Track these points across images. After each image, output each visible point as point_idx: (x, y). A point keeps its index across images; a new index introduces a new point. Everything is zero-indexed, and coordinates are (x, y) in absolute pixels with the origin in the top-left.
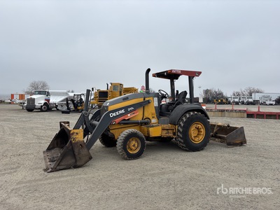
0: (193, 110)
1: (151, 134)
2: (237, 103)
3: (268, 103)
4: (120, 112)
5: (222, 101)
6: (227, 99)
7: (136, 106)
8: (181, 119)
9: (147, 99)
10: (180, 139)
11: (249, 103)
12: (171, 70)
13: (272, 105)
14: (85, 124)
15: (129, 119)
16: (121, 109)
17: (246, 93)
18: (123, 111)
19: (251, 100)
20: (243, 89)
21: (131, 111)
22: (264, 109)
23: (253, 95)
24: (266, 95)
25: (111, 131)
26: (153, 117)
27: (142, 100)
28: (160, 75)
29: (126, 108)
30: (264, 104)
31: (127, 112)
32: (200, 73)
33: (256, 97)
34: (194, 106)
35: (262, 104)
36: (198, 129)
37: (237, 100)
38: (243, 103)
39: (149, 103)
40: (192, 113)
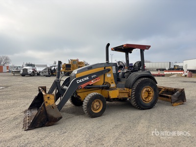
4: (85, 79)
18: (87, 78)
21: (94, 78)
25: (78, 94)
26: (112, 83)
27: (102, 69)
28: (117, 49)
32: (149, 47)
36: (148, 91)
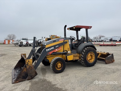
0: (89, 46)
1: (68, 59)
2: (95, 41)
3: (107, 41)
5: (90, 40)
6: (91, 40)
7: (60, 45)
8: (82, 51)
9: (65, 41)
10: (82, 61)
11: (100, 41)
12: (77, 26)
13: (108, 42)
14: (34, 55)
15: (56, 52)
16: (52, 47)
17: (99, 37)
19: (100, 40)
20: (97, 36)
22: (105, 43)
23: (101, 38)
24: (106, 38)
29: (54, 46)
30: (105, 41)
31: (55, 48)
33: (102, 39)
34: (89, 44)
35: (104, 41)
37: (95, 40)
38: (98, 41)
39: (66, 43)
40: (88, 48)
